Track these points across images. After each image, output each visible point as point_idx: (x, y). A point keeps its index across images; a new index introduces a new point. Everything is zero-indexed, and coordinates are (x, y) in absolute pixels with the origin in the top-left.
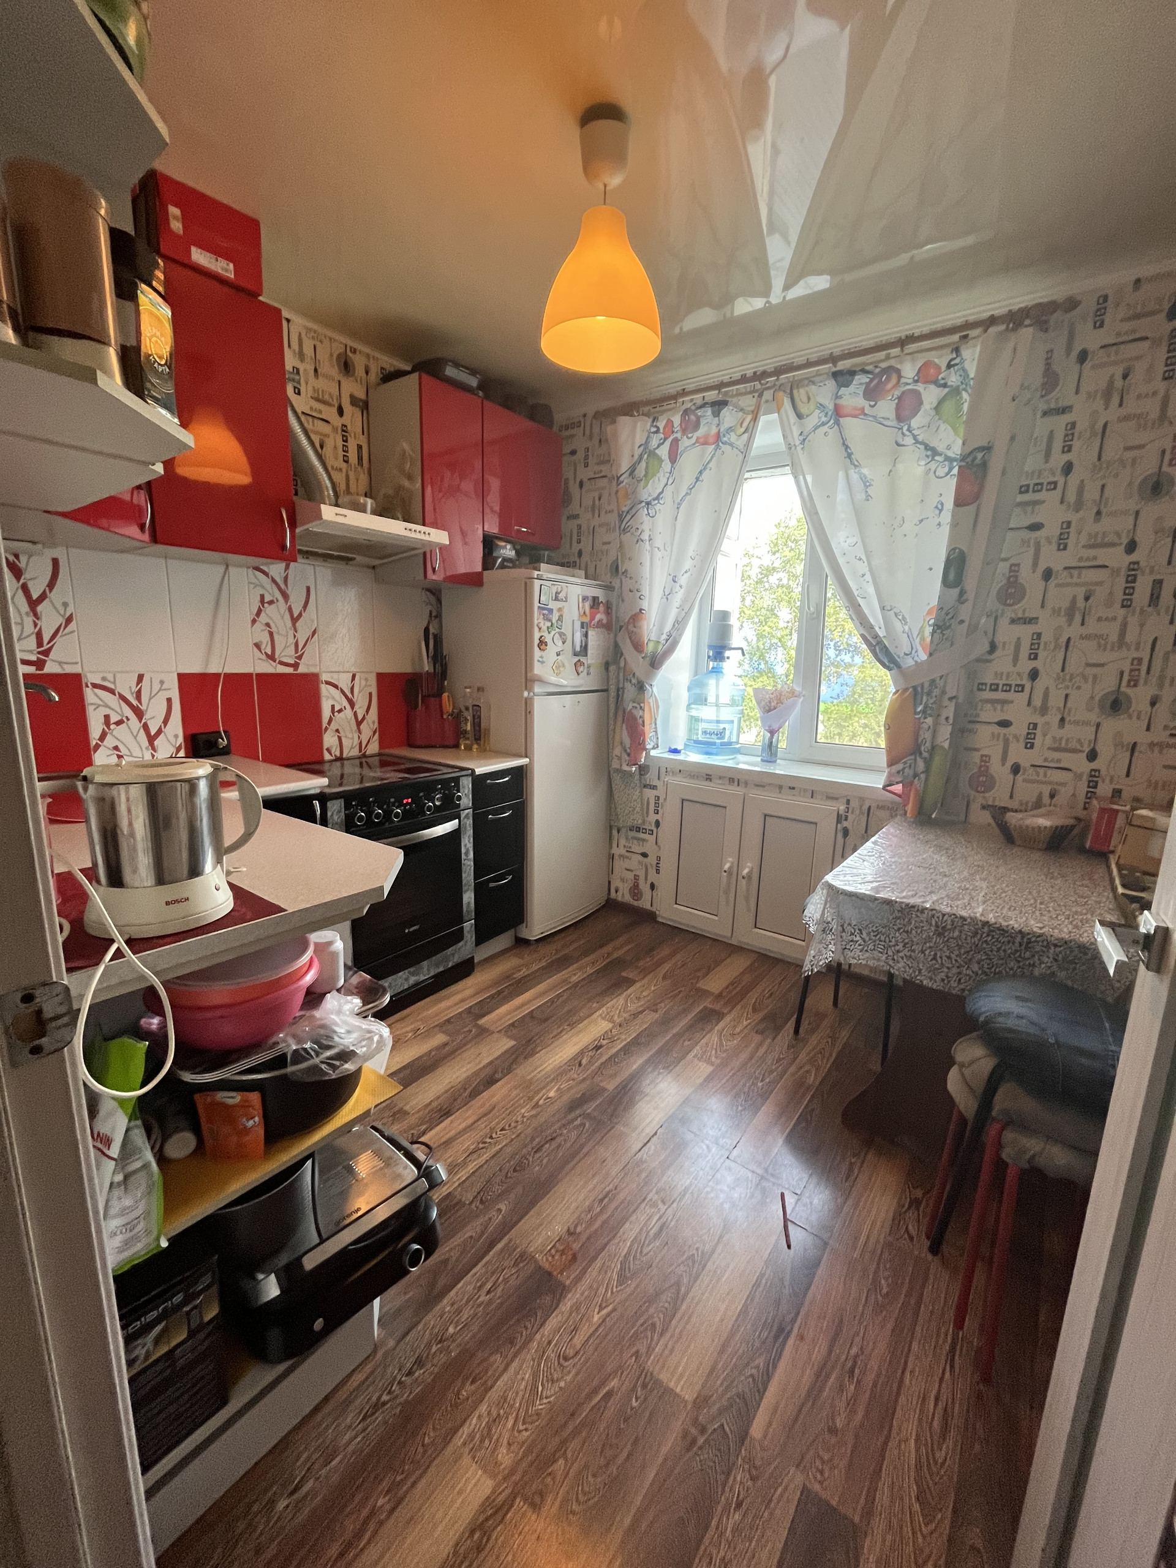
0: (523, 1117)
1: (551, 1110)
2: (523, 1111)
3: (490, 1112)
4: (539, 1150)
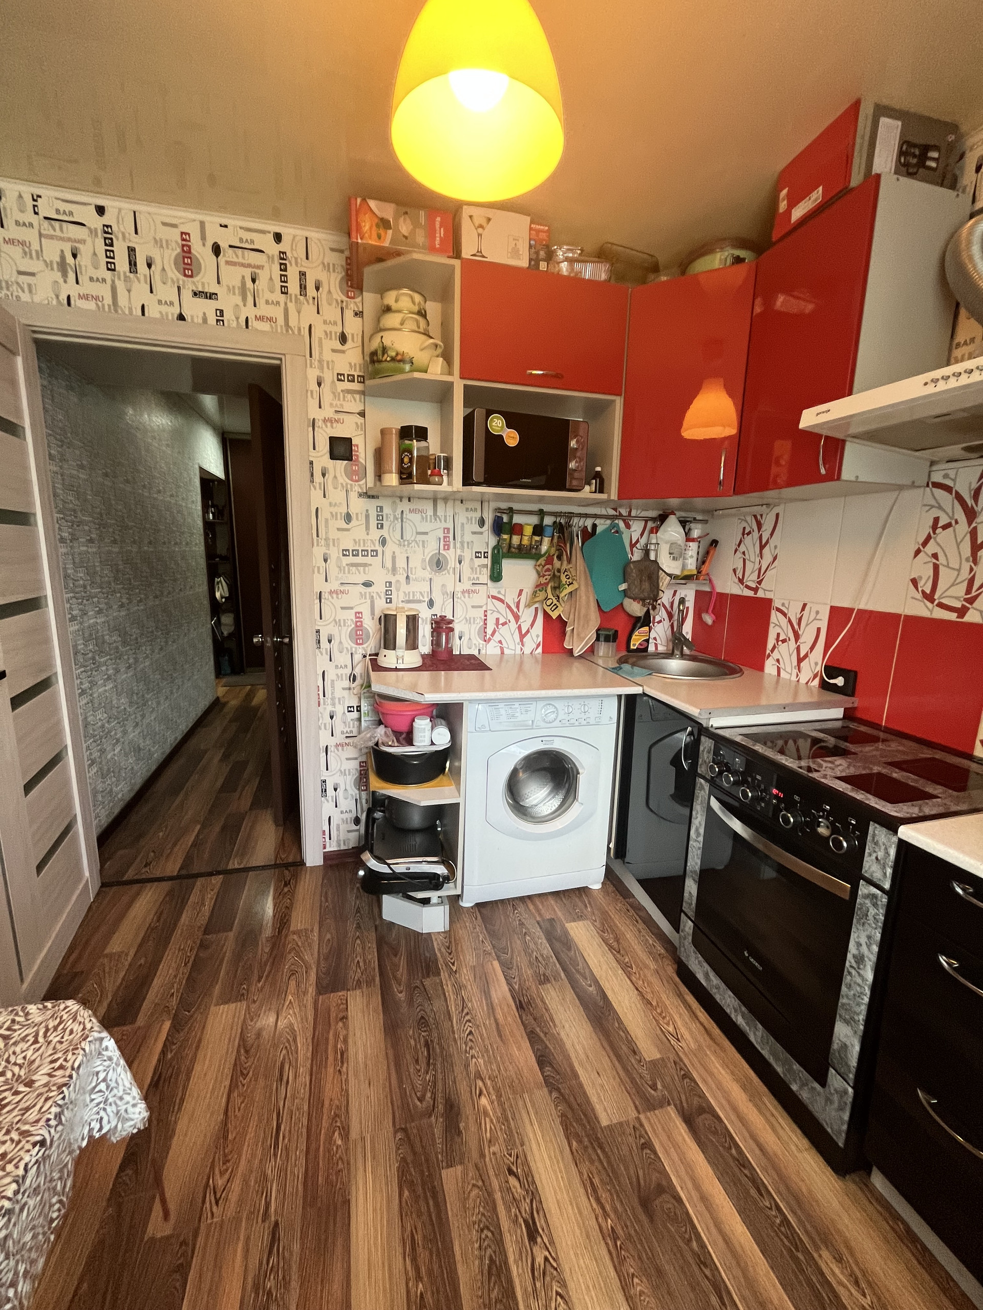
0: (473, 1057)
1: (463, 1087)
2: (481, 1061)
3: (500, 1036)
4: (427, 1045)
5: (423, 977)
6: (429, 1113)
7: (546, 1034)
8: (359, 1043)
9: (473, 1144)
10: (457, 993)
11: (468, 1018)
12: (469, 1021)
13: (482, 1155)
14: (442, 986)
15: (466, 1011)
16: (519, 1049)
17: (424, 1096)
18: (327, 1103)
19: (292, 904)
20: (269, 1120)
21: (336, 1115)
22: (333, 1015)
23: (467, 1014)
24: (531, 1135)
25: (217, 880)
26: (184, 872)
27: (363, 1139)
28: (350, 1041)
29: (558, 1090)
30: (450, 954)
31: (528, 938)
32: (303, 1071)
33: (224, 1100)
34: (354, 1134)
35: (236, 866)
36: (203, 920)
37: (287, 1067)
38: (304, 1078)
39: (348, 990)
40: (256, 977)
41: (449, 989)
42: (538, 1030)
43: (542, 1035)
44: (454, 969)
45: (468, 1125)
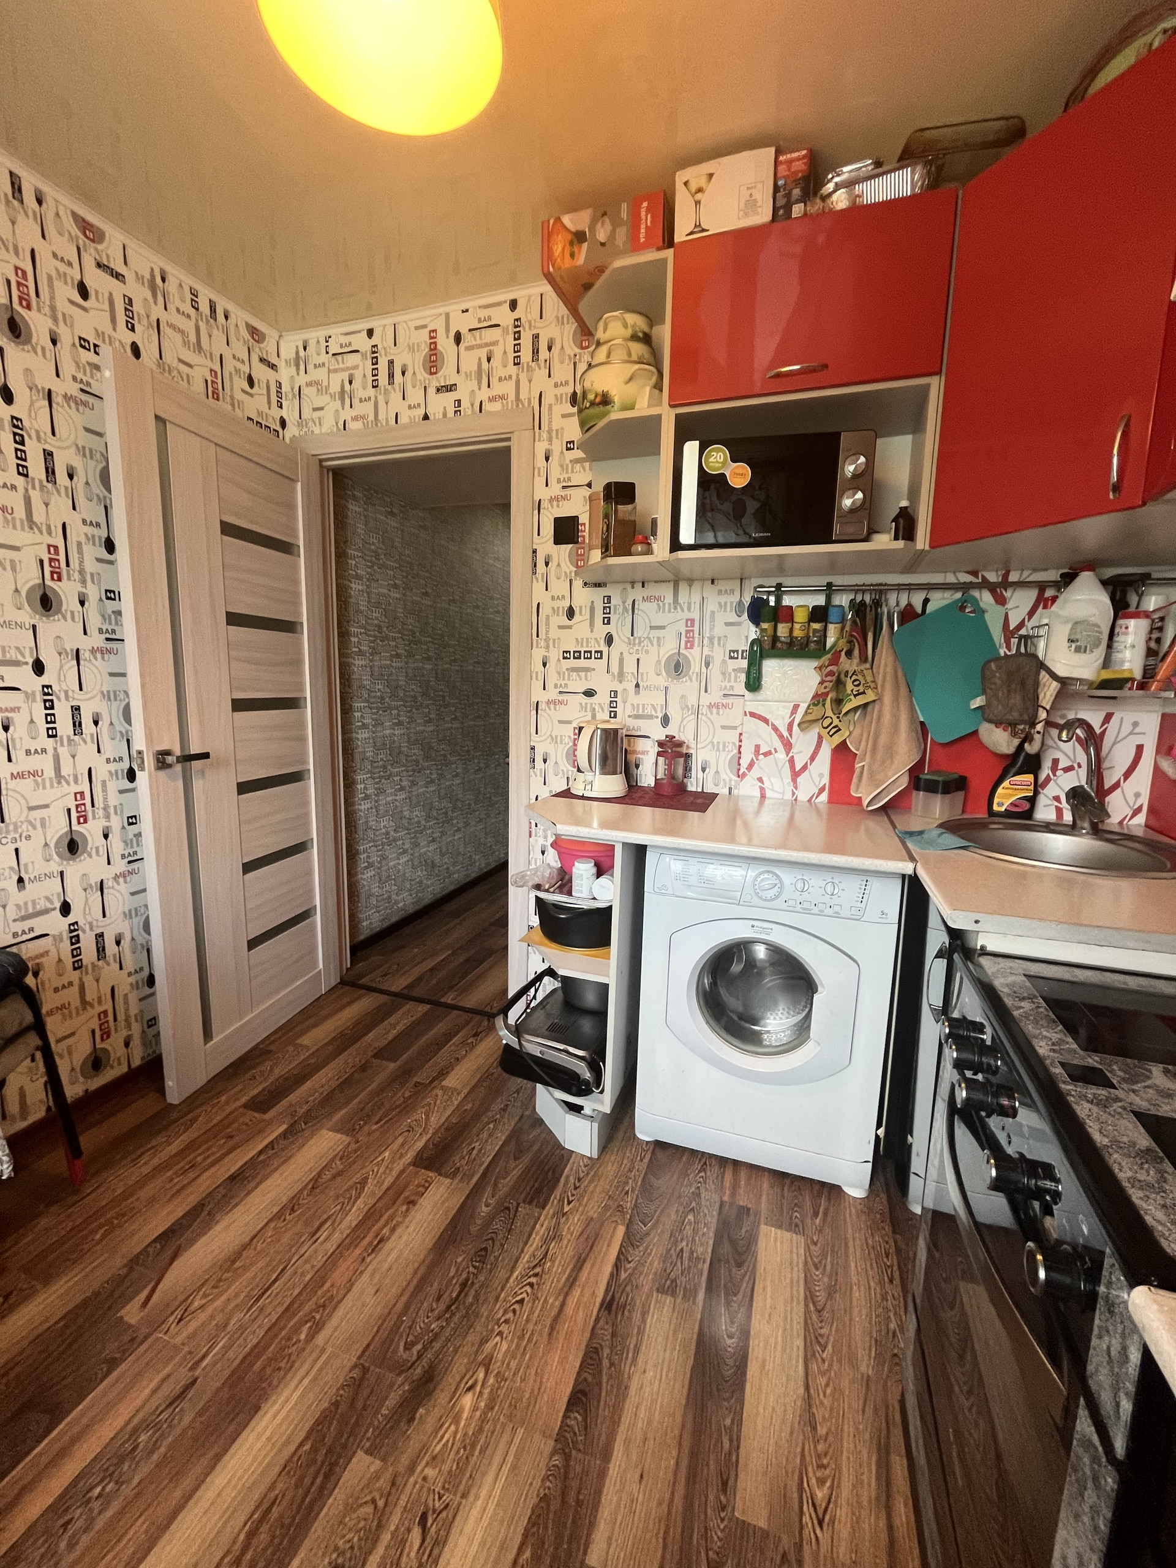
0: (500, 1333)
5: (524, 1202)
6: (403, 1368)
7: (612, 1364)
8: (404, 1238)
9: (413, 1446)
10: (547, 1241)
11: (533, 1280)
12: (531, 1285)
13: (411, 1469)
14: (536, 1223)
15: (538, 1270)
16: (563, 1360)
17: (413, 1344)
18: (328, 1285)
19: (464, 1057)
20: (273, 1270)
21: (324, 1306)
22: (406, 1194)
23: (536, 1275)
24: (484, 1492)
25: (424, 1008)
26: (405, 992)
27: (323, 1350)
28: (399, 1231)
29: (567, 1457)
30: (576, 1188)
31: (691, 1217)
32: (337, 1237)
33: (260, 1226)
34: (320, 1339)
35: (449, 1001)
36: (382, 1043)
37: (329, 1223)
38: (331, 1247)
39: (441, 1175)
40: (376, 1119)
41: (541, 1230)
42: (606, 1351)
43: (606, 1363)
44: (566, 1209)
45: (428, 1415)
